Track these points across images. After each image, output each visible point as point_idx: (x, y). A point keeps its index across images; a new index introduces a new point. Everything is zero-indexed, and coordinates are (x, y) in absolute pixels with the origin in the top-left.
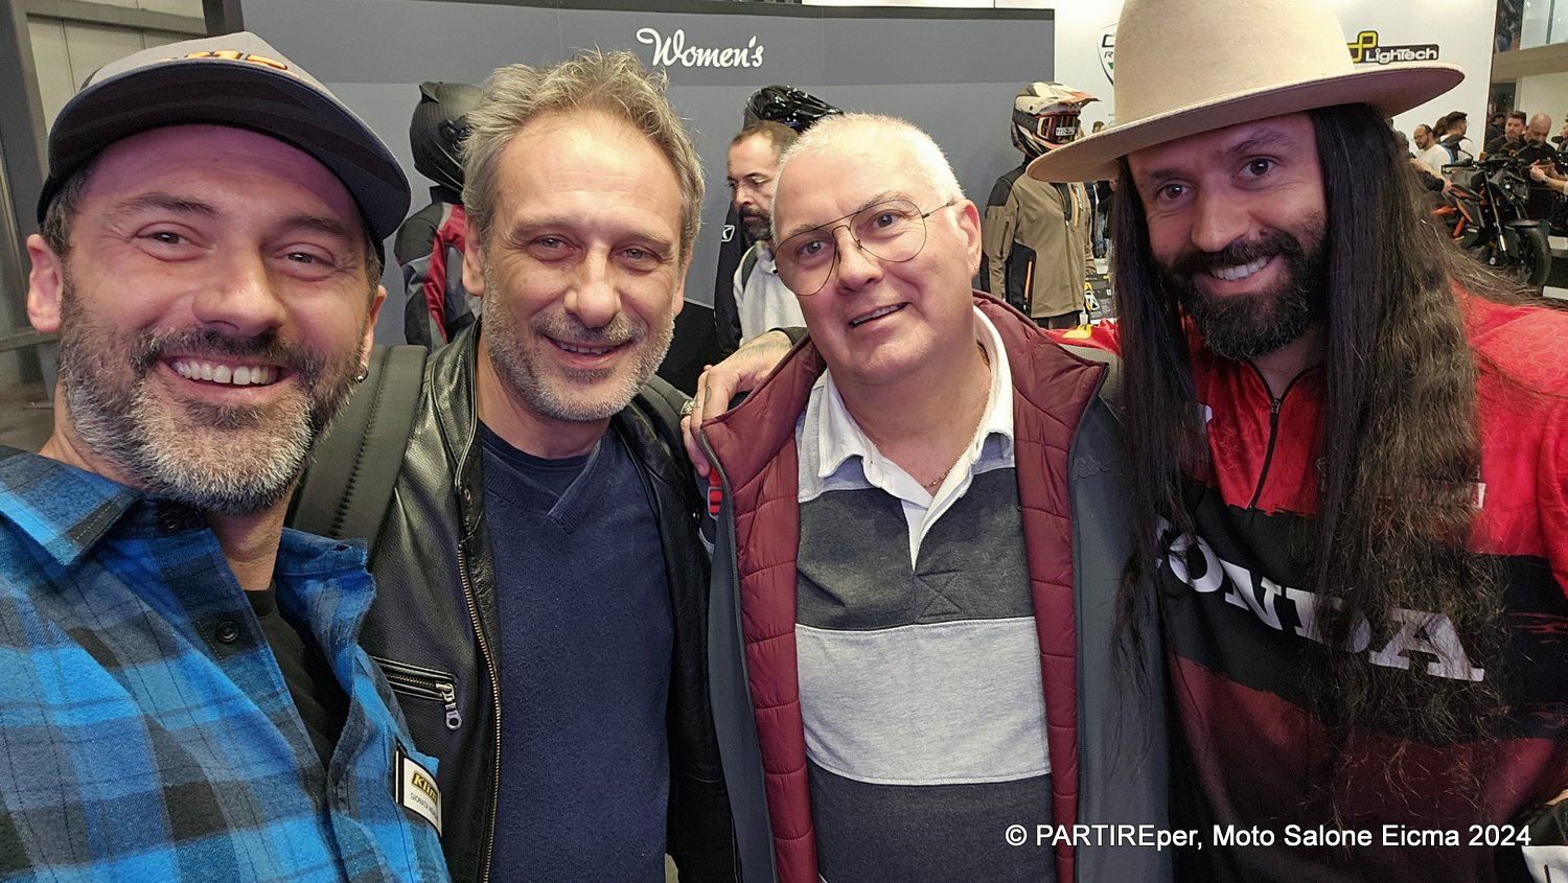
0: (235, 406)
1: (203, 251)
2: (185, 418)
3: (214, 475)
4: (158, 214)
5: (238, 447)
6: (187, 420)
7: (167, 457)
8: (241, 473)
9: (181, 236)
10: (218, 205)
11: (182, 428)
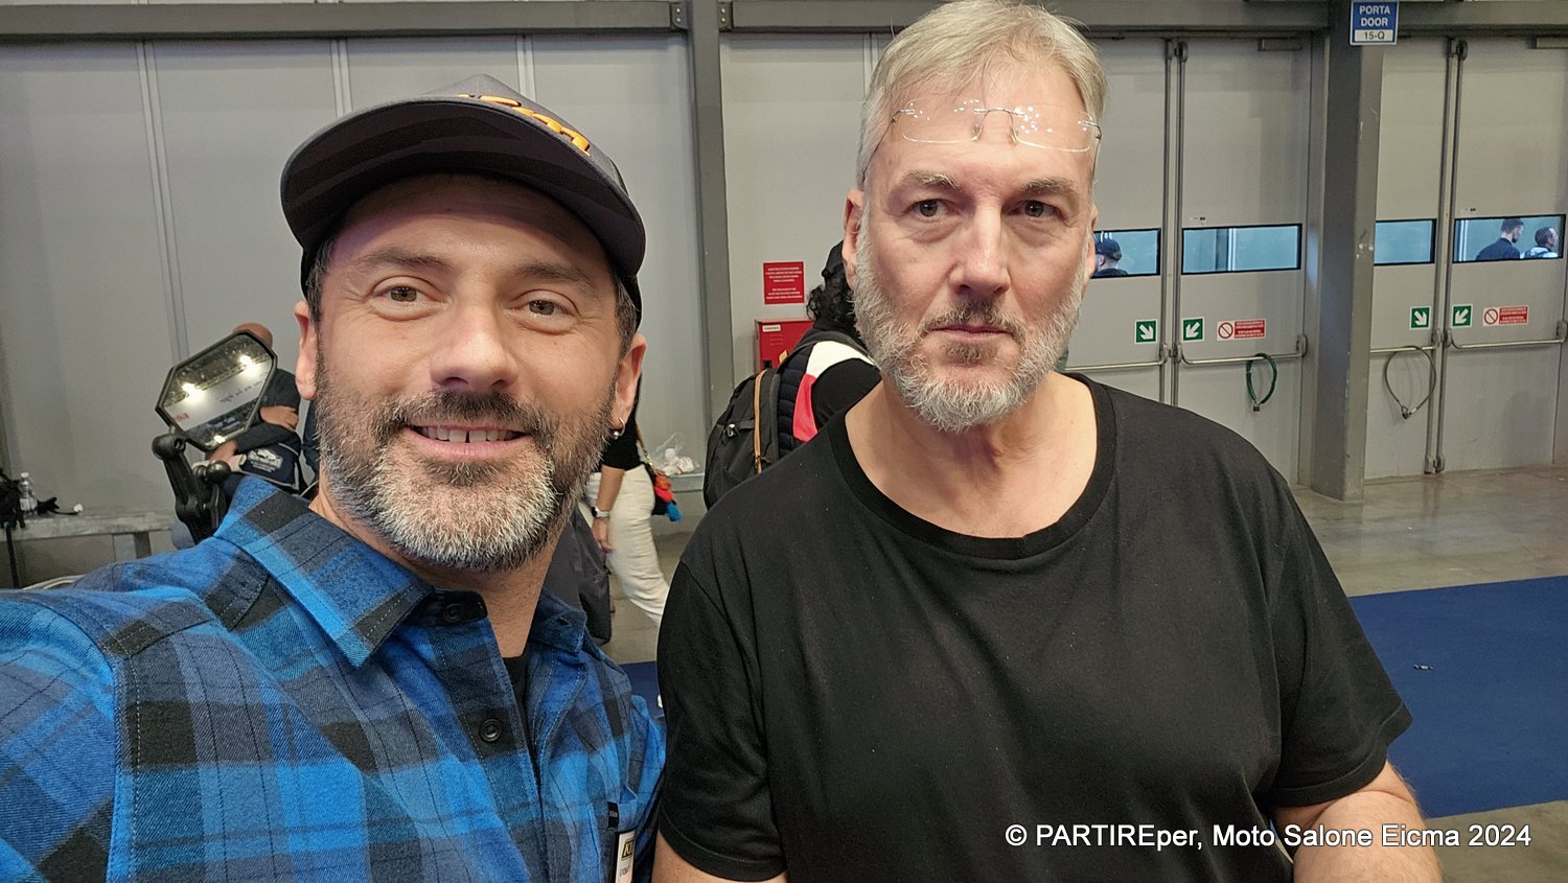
0: (469, 463)
1: (437, 306)
2: (424, 477)
3: (449, 538)
4: (392, 269)
5: (473, 505)
6: (425, 479)
7: (404, 522)
8: (476, 534)
9: (419, 291)
10: (449, 257)
11: (421, 490)
